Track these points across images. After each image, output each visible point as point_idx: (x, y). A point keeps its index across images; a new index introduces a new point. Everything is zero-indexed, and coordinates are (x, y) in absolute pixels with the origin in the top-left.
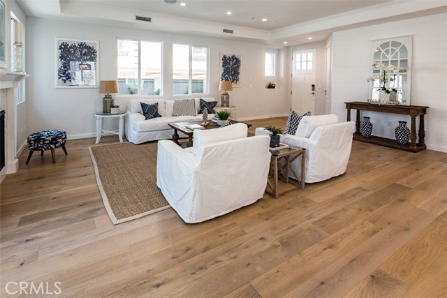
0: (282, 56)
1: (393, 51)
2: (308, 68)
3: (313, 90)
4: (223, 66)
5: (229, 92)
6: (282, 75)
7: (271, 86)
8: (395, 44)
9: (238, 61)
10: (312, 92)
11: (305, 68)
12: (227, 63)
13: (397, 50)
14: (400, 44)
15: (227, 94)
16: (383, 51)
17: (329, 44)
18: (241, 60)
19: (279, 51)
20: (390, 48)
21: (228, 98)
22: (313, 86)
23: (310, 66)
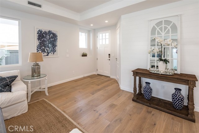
0: (91, 35)
1: (166, 28)
2: (106, 43)
3: (109, 57)
4: (39, 39)
5: (40, 63)
6: (91, 47)
7: (84, 55)
8: (167, 22)
9: (54, 36)
10: (109, 59)
11: (105, 43)
12: (43, 37)
13: (169, 27)
14: (171, 22)
15: (37, 65)
16: (158, 29)
17: (118, 26)
18: (58, 35)
19: (89, 31)
20: (163, 26)
21: (39, 68)
22: (109, 55)
23: (107, 42)
